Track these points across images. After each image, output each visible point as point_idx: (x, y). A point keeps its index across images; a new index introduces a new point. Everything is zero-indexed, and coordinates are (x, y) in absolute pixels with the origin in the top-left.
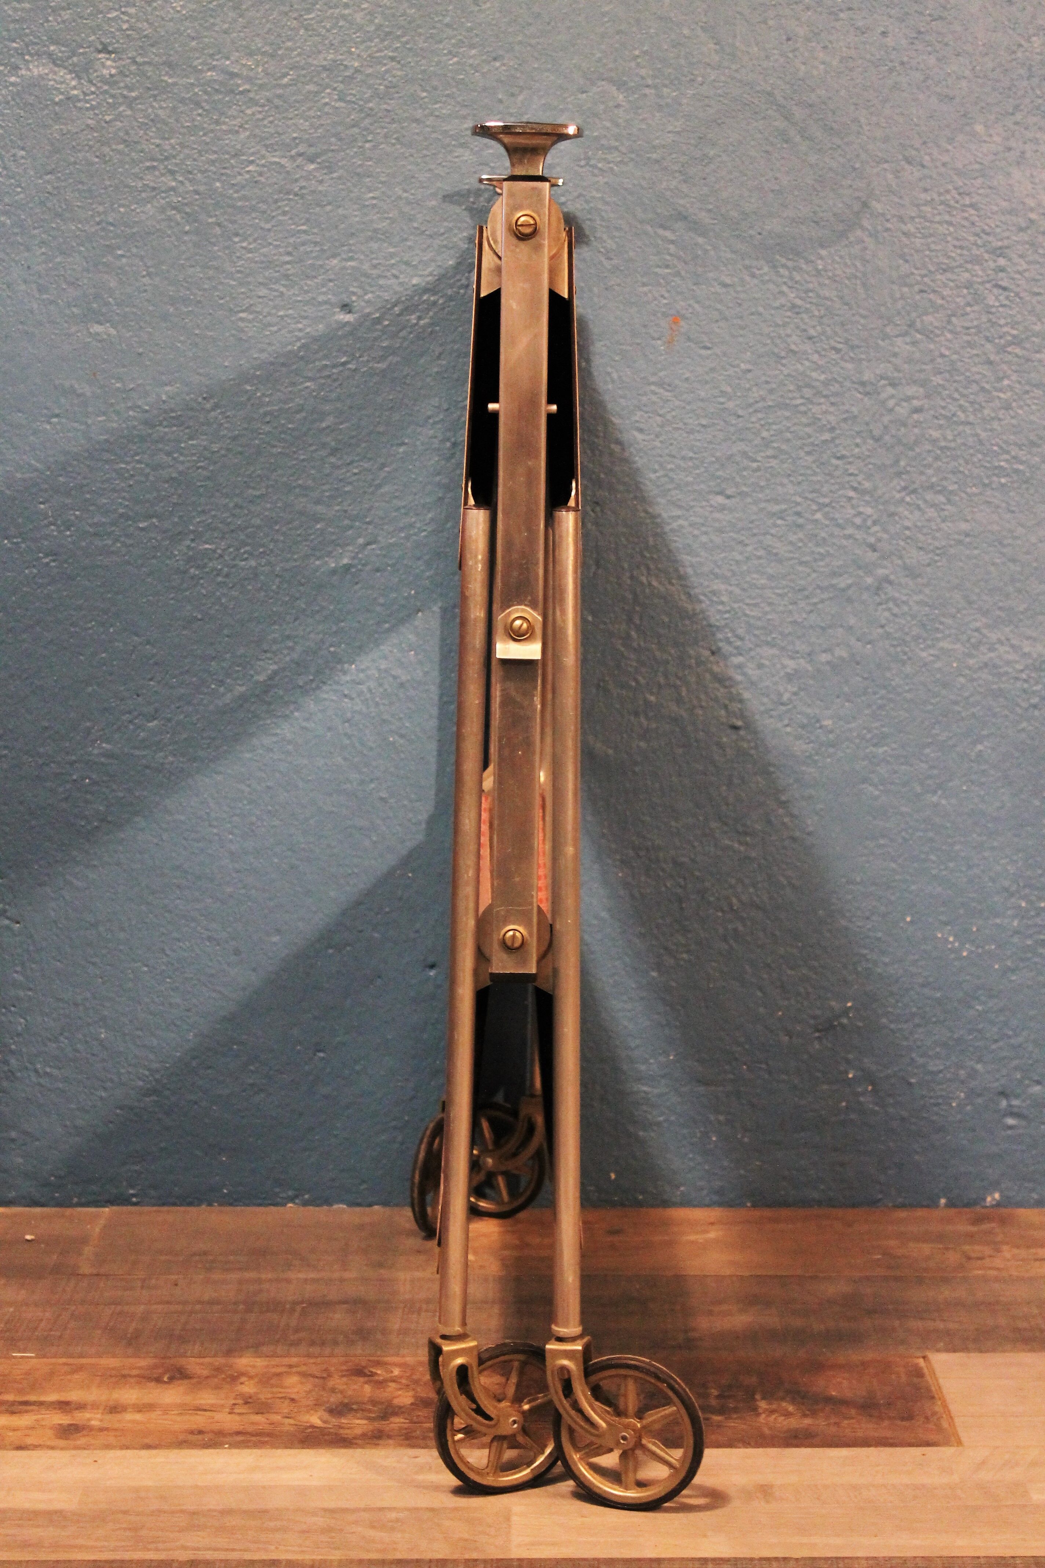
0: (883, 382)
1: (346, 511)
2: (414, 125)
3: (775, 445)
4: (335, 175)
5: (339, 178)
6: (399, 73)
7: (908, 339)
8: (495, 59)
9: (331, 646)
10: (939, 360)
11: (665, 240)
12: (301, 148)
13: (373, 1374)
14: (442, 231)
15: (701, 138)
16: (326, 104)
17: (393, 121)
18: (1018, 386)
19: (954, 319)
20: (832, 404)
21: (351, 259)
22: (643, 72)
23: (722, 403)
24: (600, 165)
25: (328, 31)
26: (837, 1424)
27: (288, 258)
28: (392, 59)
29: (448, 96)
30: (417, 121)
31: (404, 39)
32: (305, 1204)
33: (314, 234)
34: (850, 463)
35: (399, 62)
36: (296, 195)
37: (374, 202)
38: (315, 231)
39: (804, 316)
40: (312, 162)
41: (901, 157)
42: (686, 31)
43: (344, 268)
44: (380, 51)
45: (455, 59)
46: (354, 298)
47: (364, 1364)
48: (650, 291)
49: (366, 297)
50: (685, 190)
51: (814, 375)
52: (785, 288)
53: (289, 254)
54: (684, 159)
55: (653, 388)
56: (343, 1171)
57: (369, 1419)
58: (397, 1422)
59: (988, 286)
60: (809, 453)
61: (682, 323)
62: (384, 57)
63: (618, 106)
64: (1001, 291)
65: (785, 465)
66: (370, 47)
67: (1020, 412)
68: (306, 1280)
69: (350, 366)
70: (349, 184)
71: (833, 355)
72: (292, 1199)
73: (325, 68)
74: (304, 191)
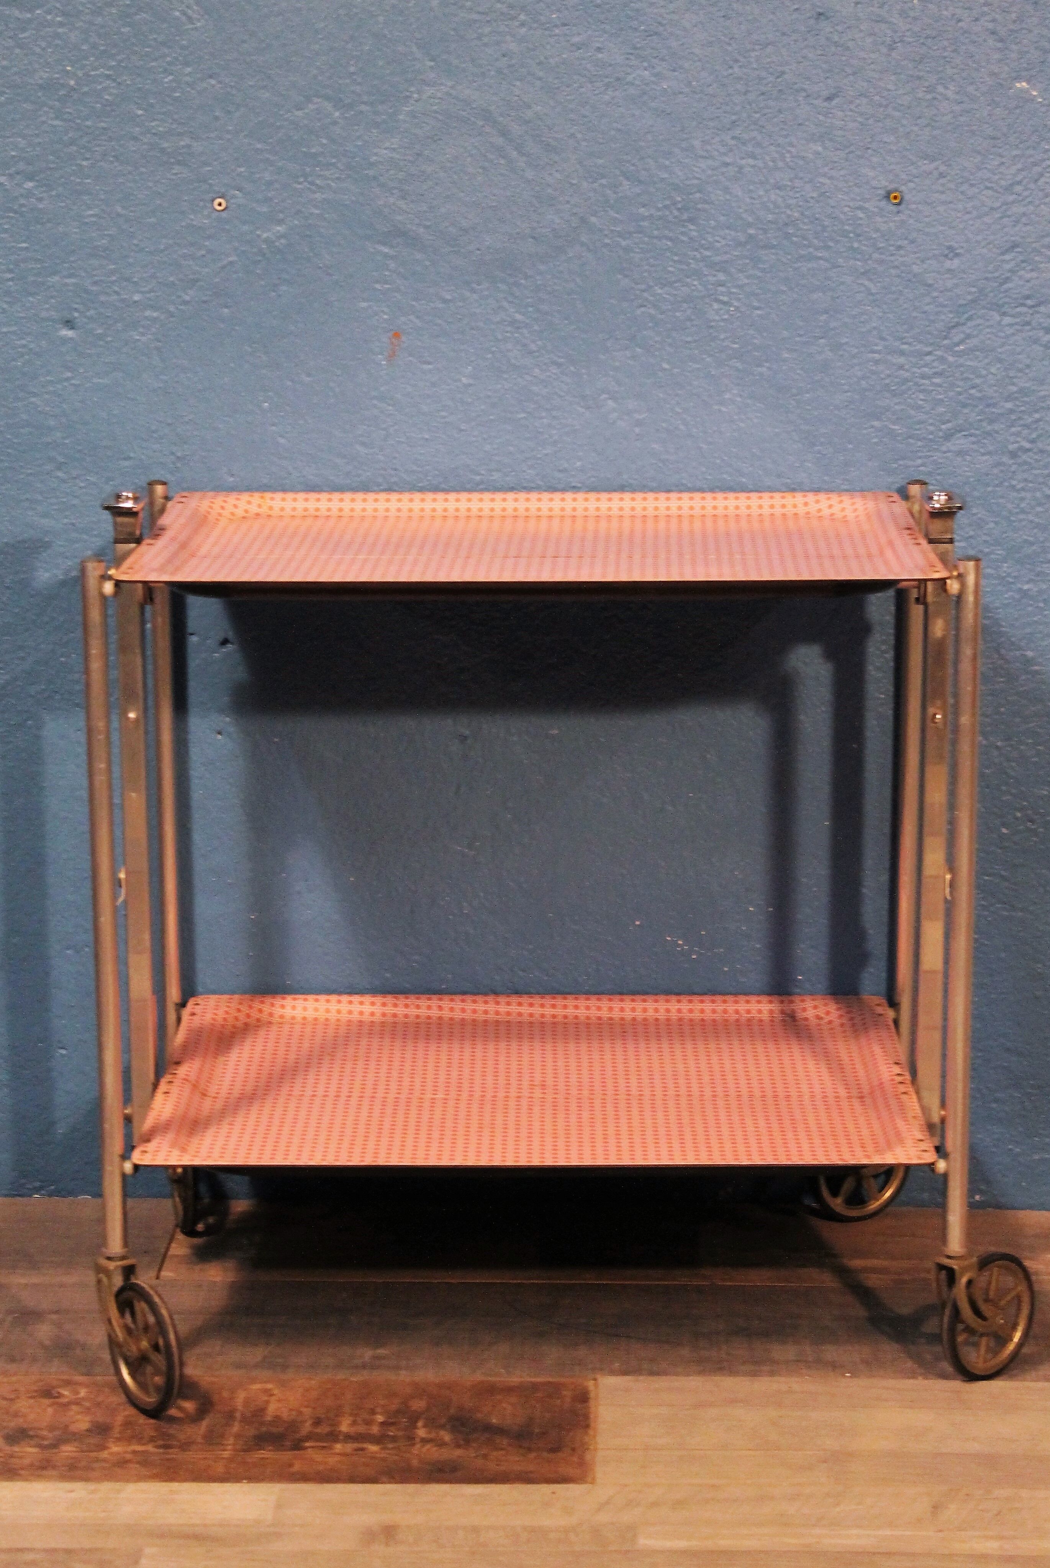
0: (604, 396)
1: (73, 524)
2: (132, 142)
3: (497, 458)
4: (54, 193)
5: (58, 196)
6: (115, 91)
7: (628, 354)
8: (211, 77)
9: (62, 656)
10: (660, 374)
11: (386, 255)
12: (21, 166)
13: (60, 1395)
14: (162, 247)
15: (418, 154)
16: (44, 122)
17: (111, 139)
18: (739, 399)
19: (674, 334)
20: (554, 417)
21: (71, 276)
22: (358, 89)
23: (444, 417)
24: (318, 182)
25: (44, 49)
26: (485, 1456)
27: (9, 276)
28: (108, 77)
29: (164, 113)
30: (135, 139)
31: (119, 58)
32: (50, 1195)
33: (35, 250)
34: (573, 476)
35: (114, 80)
36: (16, 212)
37: (94, 219)
38: (36, 247)
39: (525, 331)
40: (31, 179)
41: (618, 172)
42: (401, 48)
43: (66, 285)
44: (96, 69)
45: (171, 78)
46: (76, 314)
47: (55, 1383)
48: (370, 307)
49: (88, 314)
50: (404, 207)
51: (535, 388)
52: (505, 304)
53: (10, 271)
54: (401, 175)
55: (375, 402)
56: (86, 1163)
57: (40, 1446)
58: (68, 1450)
59: (707, 300)
60: (531, 467)
61: (404, 338)
62: (99, 76)
63: (335, 123)
64: (722, 306)
65: (508, 479)
66: (85, 65)
67: (742, 425)
68: (26, 1285)
69: (73, 382)
70: (68, 202)
71: (554, 370)
72: (37, 1190)
73: (41, 87)
74: (24, 209)
